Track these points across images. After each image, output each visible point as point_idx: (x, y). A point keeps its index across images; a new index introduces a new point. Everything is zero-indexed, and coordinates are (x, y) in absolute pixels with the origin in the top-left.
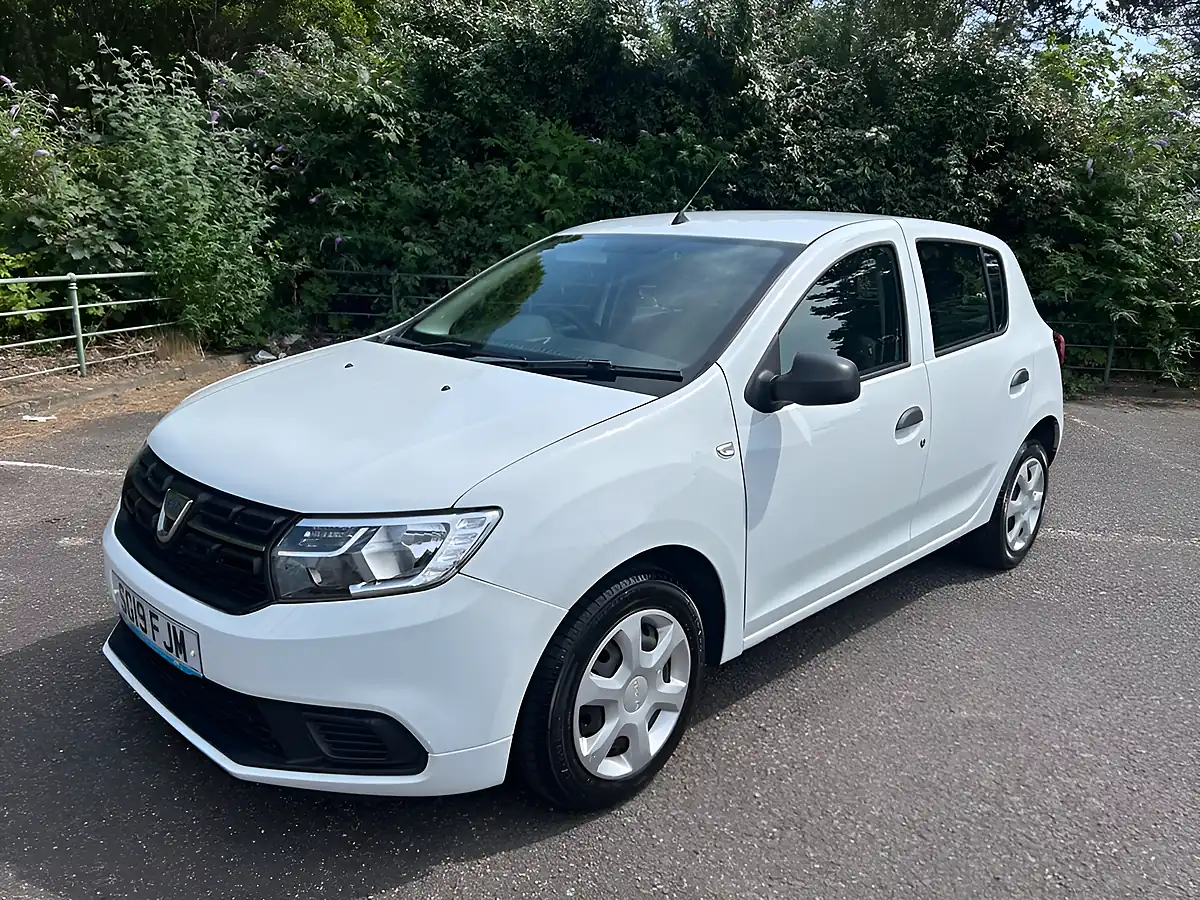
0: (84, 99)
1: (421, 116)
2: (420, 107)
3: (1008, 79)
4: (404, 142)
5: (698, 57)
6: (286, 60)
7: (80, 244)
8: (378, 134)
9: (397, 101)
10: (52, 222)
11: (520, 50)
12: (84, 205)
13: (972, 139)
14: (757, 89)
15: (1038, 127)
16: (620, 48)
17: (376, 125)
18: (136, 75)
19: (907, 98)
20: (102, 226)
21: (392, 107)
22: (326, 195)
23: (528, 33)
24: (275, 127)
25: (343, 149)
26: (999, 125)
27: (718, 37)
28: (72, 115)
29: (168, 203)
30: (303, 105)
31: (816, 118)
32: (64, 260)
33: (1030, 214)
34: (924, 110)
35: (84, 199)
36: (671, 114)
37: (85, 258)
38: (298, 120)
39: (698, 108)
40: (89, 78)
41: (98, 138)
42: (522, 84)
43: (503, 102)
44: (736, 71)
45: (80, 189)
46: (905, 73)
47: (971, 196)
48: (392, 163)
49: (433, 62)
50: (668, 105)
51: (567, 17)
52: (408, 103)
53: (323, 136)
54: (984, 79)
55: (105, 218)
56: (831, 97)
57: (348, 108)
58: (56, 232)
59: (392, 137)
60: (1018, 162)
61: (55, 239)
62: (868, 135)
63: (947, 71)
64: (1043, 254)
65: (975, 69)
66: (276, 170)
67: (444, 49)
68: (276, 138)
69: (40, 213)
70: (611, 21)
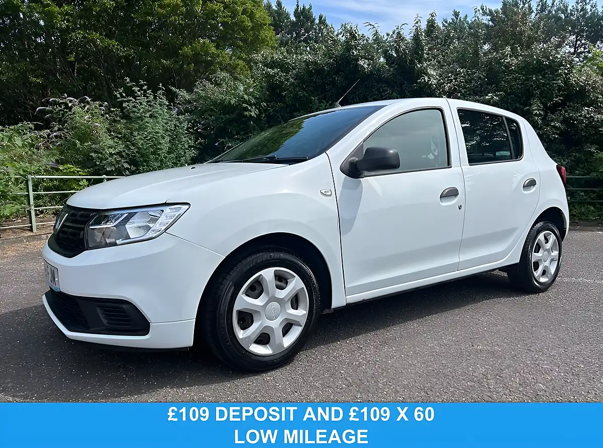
0: (120, 105)
1: (267, 104)
2: (266, 101)
3: (563, 65)
4: (259, 116)
5: (396, 66)
6: (208, 85)
7: (111, 164)
8: (247, 113)
9: (256, 98)
10: (100, 155)
11: (311, 71)
12: (115, 148)
13: (545, 96)
14: (426, 79)
15: (583, 89)
16: (358, 65)
17: (246, 109)
18: (142, 94)
19: (508, 78)
20: (122, 156)
21: (253, 101)
22: (223, 142)
23: (315, 63)
24: (202, 113)
25: (231, 122)
26: (560, 89)
27: (405, 56)
28: (114, 111)
29: (150, 146)
30: (215, 103)
31: (460, 92)
32: (104, 171)
33: (584, 134)
34: (517, 84)
35: (115, 146)
36: (385, 95)
37: (112, 170)
38: (212, 110)
39: (398, 91)
40: (122, 96)
41: (125, 121)
42: (314, 87)
43: (304, 95)
44: (416, 72)
45: (114, 142)
46: (505, 66)
47: (548, 125)
48: (254, 127)
49: (272, 80)
50: (384, 91)
51: (333, 54)
52: (261, 99)
53: (222, 116)
54: (549, 67)
55: (124, 154)
56: (468, 82)
57: (232, 102)
58: (101, 159)
59: (253, 114)
60: (574, 107)
61: (101, 162)
62: (487, 97)
63: (529, 64)
64: (591, 153)
65: (544, 62)
66: (200, 132)
67: (278, 74)
68: (202, 118)
69: (96, 152)
70: (353, 53)
